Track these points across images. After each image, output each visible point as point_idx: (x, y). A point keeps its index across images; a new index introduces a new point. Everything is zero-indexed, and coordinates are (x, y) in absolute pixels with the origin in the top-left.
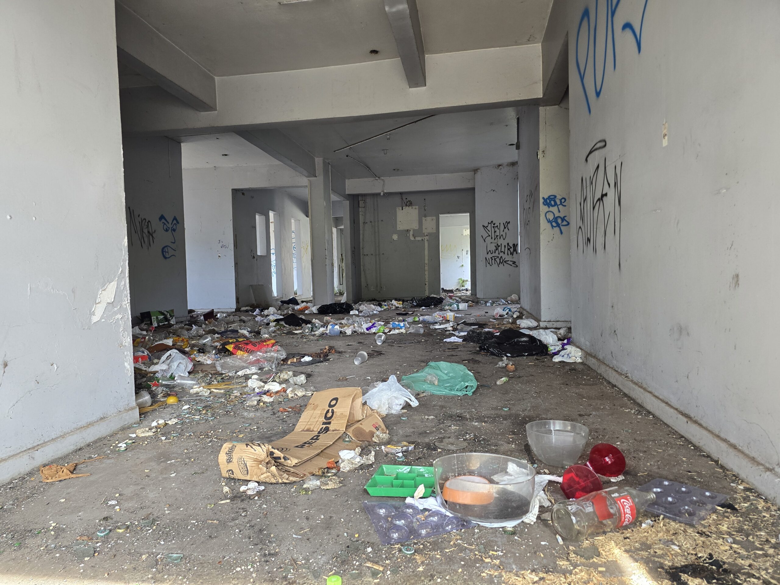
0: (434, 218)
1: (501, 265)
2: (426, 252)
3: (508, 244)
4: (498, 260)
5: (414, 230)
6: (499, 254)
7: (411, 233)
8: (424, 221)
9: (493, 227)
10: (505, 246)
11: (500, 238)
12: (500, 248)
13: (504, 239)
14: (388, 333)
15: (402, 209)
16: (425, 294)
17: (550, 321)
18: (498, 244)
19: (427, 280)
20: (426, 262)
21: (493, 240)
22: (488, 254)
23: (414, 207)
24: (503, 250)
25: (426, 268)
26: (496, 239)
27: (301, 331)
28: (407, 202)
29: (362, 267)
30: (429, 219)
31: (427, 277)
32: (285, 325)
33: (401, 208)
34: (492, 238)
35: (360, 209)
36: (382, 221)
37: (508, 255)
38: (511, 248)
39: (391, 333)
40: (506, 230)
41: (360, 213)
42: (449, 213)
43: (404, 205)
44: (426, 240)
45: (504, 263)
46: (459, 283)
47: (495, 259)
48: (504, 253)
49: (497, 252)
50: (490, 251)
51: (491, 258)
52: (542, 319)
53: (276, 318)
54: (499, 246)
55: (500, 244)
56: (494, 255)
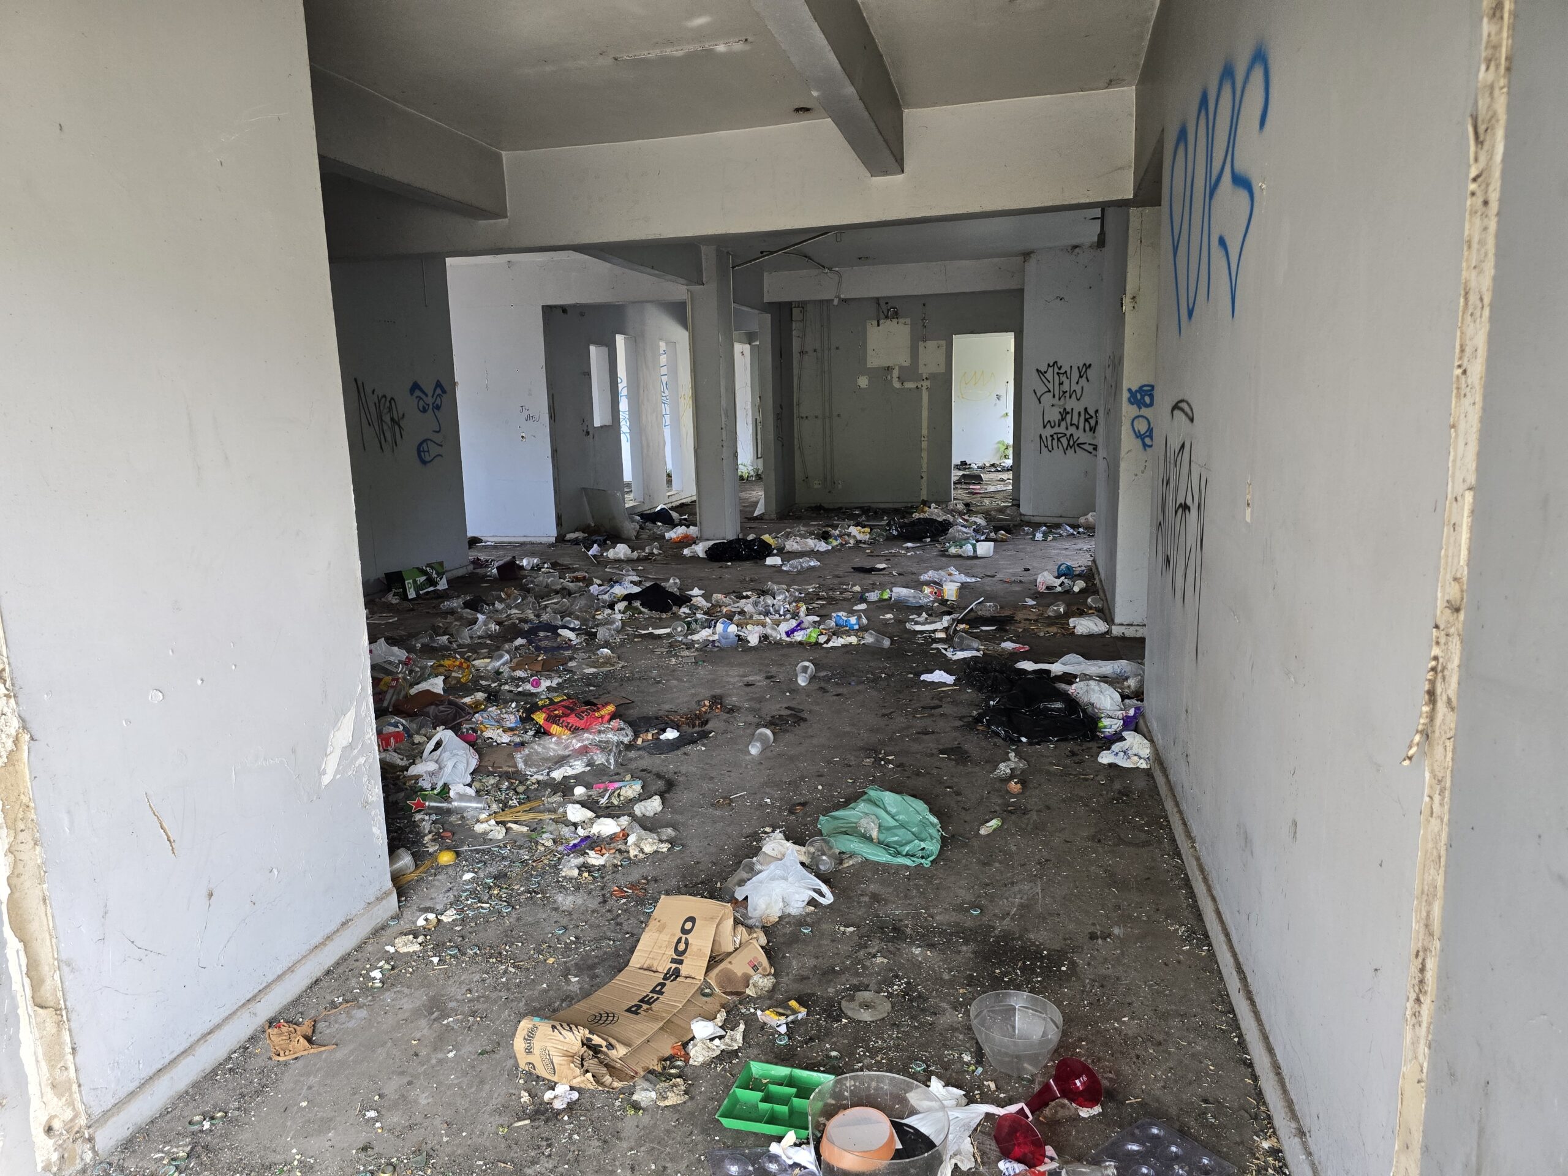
0: (943, 343)
1: (1070, 452)
2: (925, 414)
3: (1086, 409)
4: (1064, 441)
5: (901, 368)
6: (1067, 428)
7: (896, 373)
8: (921, 349)
9: (1058, 373)
10: (1079, 413)
11: (1070, 397)
12: (1069, 417)
13: (1078, 400)
14: (825, 645)
15: (878, 325)
16: (919, 496)
17: (1132, 625)
18: (1065, 409)
19: (925, 469)
20: (925, 432)
21: (1056, 401)
22: (1045, 427)
23: (901, 320)
24: (1075, 421)
25: (924, 445)
26: (1062, 399)
27: (668, 630)
28: (889, 310)
29: (796, 441)
30: (931, 344)
31: (924, 462)
32: (643, 609)
33: (875, 323)
34: (1054, 396)
35: (794, 326)
36: (837, 348)
37: (1085, 431)
38: (1092, 417)
39: (831, 644)
40: (1083, 381)
41: (794, 333)
42: (972, 332)
43: (882, 315)
44: (924, 388)
45: (1077, 449)
46: (998, 450)
47: (1058, 439)
48: (1077, 428)
49: (1063, 424)
50: (1049, 421)
51: (1052, 436)
52: (1117, 621)
53: (626, 593)
54: (1068, 413)
55: (1069, 409)
56: (1056, 430)
